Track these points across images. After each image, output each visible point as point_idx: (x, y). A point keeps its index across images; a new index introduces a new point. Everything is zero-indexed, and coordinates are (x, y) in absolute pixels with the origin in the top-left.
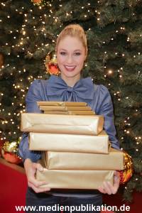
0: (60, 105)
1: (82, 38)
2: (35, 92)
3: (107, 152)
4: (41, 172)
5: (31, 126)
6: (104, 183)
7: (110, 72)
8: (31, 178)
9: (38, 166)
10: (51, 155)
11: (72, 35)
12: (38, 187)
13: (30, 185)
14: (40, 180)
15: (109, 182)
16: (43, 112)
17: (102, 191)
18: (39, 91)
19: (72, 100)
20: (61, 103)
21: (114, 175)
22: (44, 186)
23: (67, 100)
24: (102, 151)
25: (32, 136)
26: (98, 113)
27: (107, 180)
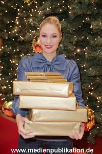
1: (58, 25)
2: (24, 66)
3: (75, 110)
4: (28, 124)
5: (20, 91)
7: (79, 50)
8: (20, 128)
9: (26, 119)
10: (35, 112)
11: (50, 23)
12: (25, 135)
13: (20, 133)
14: (27, 130)
16: (29, 80)
18: (26, 65)
20: (42, 74)
21: (80, 126)
22: (30, 134)
25: (21, 98)
26: (69, 81)
27: (76, 129)
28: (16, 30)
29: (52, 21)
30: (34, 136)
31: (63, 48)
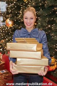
4: (15, 66)
6: (40, 71)
9: (14, 64)
11: (30, 11)
14: (14, 69)
15: (42, 71)
16: (17, 42)
17: (39, 74)
19: (30, 37)
22: (16, 72)
23: (28, 38)
24: (38, 58)
28: (20, 16)
29: (30, 10)
30: (18, 73)
31: (40, 25)
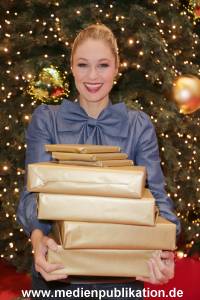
0: (79, 152)
1: (110, 41)
5: (42, 184)
8: (39, 259)
10: (69, 227)
13: (38, 269)
20: (81, 148)
